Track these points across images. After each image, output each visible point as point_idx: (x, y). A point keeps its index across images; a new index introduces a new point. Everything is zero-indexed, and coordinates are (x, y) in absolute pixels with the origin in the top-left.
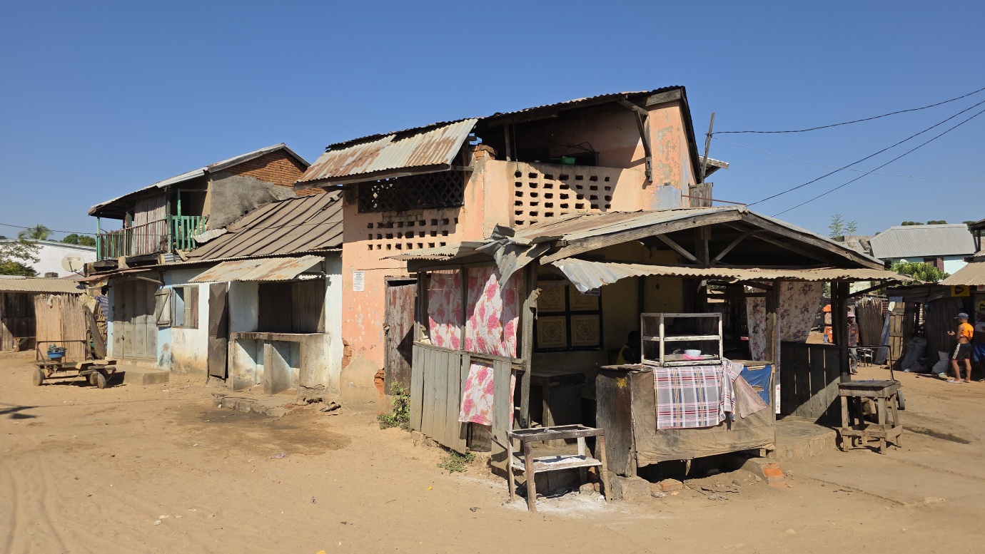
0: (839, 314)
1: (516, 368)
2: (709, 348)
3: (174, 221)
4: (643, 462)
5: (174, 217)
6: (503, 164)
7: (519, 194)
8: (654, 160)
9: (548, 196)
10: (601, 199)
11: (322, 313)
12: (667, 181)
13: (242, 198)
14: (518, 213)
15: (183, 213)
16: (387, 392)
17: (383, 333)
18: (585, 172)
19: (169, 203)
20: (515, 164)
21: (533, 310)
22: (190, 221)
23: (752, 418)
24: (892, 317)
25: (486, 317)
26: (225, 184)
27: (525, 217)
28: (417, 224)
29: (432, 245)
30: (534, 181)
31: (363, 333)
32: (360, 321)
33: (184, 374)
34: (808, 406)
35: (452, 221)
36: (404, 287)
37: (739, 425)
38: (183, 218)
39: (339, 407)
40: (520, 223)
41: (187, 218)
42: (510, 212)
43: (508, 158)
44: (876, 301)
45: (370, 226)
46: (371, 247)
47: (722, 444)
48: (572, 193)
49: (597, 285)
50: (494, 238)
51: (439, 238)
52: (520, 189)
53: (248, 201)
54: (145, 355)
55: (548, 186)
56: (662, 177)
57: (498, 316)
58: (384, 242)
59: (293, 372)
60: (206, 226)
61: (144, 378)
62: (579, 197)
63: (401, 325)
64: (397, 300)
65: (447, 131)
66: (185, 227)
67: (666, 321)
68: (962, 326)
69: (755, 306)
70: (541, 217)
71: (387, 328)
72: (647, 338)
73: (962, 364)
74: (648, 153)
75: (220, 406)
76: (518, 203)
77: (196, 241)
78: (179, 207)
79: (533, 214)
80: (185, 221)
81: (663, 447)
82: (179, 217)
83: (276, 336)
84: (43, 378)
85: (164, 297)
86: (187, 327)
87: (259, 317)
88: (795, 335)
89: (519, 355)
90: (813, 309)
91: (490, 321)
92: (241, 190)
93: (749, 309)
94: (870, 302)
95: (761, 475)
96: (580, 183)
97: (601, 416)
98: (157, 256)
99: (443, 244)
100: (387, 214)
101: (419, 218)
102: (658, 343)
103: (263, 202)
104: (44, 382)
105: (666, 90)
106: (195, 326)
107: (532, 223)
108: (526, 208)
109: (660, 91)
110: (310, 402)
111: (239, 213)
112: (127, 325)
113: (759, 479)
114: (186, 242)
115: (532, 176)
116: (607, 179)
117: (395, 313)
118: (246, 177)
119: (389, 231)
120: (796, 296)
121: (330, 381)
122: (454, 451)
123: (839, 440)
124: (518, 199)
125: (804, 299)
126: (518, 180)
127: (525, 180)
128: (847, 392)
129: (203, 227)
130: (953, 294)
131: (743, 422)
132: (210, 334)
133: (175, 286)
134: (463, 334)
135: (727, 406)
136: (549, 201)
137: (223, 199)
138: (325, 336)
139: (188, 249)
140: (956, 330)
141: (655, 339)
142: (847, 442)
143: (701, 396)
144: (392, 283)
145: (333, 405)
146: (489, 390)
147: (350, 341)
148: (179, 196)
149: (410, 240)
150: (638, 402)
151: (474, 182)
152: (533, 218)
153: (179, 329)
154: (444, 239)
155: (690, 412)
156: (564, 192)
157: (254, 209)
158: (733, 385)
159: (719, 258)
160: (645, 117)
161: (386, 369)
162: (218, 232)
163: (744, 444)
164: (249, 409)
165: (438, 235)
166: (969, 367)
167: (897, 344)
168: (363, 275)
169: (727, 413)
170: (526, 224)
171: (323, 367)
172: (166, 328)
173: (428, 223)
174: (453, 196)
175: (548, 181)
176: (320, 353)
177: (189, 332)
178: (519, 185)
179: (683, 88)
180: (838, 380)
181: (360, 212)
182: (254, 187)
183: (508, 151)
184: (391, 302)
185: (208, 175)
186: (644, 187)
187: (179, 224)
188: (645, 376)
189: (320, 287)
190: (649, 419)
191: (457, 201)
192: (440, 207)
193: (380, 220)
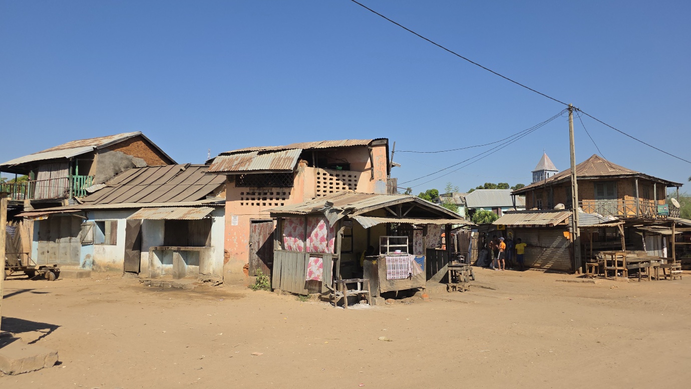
0: (448, 238)
1: (335, 257)
2: (404, 249)
3: (74, 179)
4: (382, 292)
5: (73, 176)
6: (312, 169)
7: (319, 182)
8: (375, 169)
9: (331, 183)
10: (353, 186)
11: (209, 236)
12: (380, 179)
13: (115, 165)
14: (318, 191)
15: (79, 174)
16: (250, 274)
17: (249, 246)
18: (346, 173)
19: (71, 168)
20: (317, 169)
21: (342, 235)
22: (84, 178)
23: (418, 276)
24: (473, 240)
25: (319, 238)
26: (105, 156)
27: (321, 193)
28: (268, 194)
29: (276, 204)
30: (325, 177)
31: (237, 246)
32: (235, 240)
33: (104, 272)
34: (436, 276)
35: (287, 193)
36: (261, 224)
37: (414, 278)
38: (79, 177)
39: (222, 283)
40: (319, 195)
41: (82, 177)
42: (315, 190)
43: (314, 166)
44: (466, 231)
45: (242, 194)
46: (242, 204)
47: (408, 285)
48: (341, 182)
49: (370, 226)
50: (325, 206)
51: (280, 201)
52: (319, 180)
53: (118, 167)
54: (69, 261)
55: (331, 179)
56: (378, 177)
57: (325, 237)
58: (250, 202)
59: (189, 268)
60: (93, 182)
61: (77, 274)
62: (344, 184)
63: (259, 242)
64: (257, 230)
65: (288, 153)
66: (80, 183)
67: (390, 239)
68: (501, 243)
69: (417, 234)
70: (328, 193)
71: (251, 244)
72: (382, 246)
73: (501, 262)
74: (372, 166)
75: (150, 286)
76: (318, 186)
77: (87, 191)
78: (77, 170)
79: (325, 191)
80: (80, 179)
81: (389, 286)
82: (77, 176)
83: (183, 248)
84: (6, 276)
85: (88, 227)
86: (107, 244)
87: (165, 238)
88: (432, 246)
89: (335, 252)
90: (438, 235)
91: (321, 239)
92: (114, 160)
93: (414, 235)
94: (463, 232)
95: (421, 297)
96: (344, 178)
97: (366, 276)
98: (61, 200)
99: (282, 204)
100: (253, 188)
101: (270, 191)
102: (387, 247)
103: (127, 168)
104: (8, 278)
105: (380, 139)
106: (114, 243)
107: (324, 195)
108: (322, 189)
109: (378, 139)
110: (204, 282)
111: (113, 174)
112: (51, 244)
113: (420, 299)
114: (80, 192)
115: (324, 174)
116: (355, 177)
117: (255, 236)
118: (118, 152)
119: (253, 197)
120: (432, 230)
121: (214, 272)
122: (301, 295)
123: (448, 288)
124: (319, 185)
125: (435, 231)
126: (318, 176)
127: (321, 176)
128: (451, 268)
129: (91, 183)
130: (498, 229)
131: (415, 277)
132: (127, 247)
133: (97, 220)
134: (305, 245)
135: (410, 271)
136: (331, 186)
137: (104, 166)
138: (212, 248)
139: (81, 196)
140: (499, 245)
141: (385, 246)
142: (451, 289)
143: (401, 267)
144: (253, 222)
145: (218, 283)
146: (320, 267)
147: (229, 250)
148: (77, 163)
149: (265, 202)
150: (380, 269)
151: (299, 176)
152: (324, 193)
153: (100, 246)
154: (283, 202)
155: (398, 273)
156: (338, 182)
157: (121, 172)
158: (412, 263)
159: (405, 215)
160: (371, 150)
161: (250, 264)
162: (100, 186)
163: (415, 286)
164: (170, 286)
165: (280, 200)
166: (504, 263)
167: (475, 253)
168: (237, 218)
169: (410, 274)
170: (322, 196)
171: (210, 264)
172: (89, 245)
173: (275, 194)
174: (288, 182)
175: (331, 177)
176: (209, 257)
177: (108, 248)
178: (319, 178)
179: (387, 139)
180: (448, 264)
181: (236, 186)
182: (122, 158)
183: (314, 163)
184: (253, 231)
185: (95, 151)
186: (370, 181)
187: (77, 181)
188: (383, 259)
189: (207, 223)
190: (384, 275)
191: (290, 184)
192: (281, 187)
193: (248, 191)
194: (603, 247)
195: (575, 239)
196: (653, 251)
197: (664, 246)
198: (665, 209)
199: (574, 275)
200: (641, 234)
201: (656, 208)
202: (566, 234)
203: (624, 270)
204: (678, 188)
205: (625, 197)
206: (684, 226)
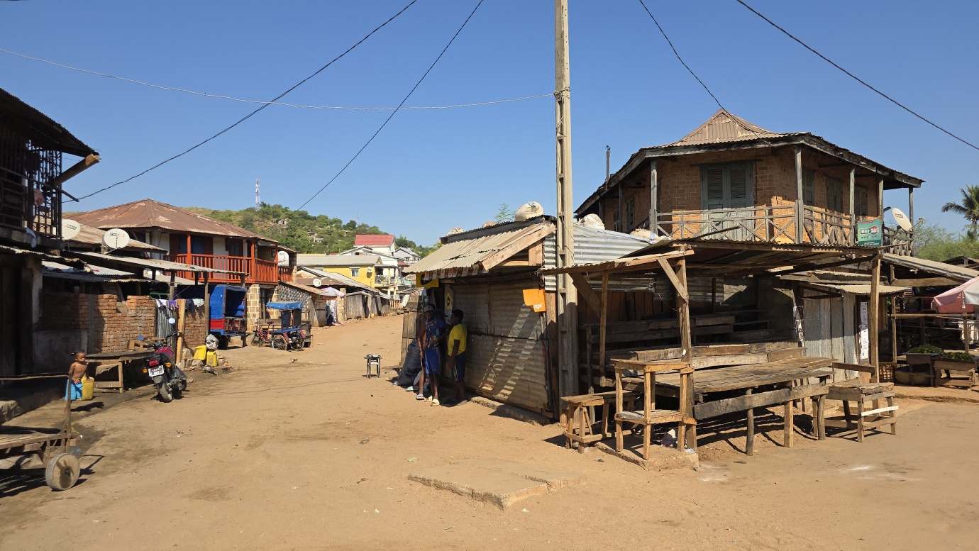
194: (658, 336)
195: (561, 311)
196: (827, 341)
197: (863, 326)
198: (873, 231)
199: (555, 425)
200: (790, 293)
201: (853, 231)
202: (533, 299)
203: (681, 423)
204: (911, 191)
205: (774, 200)
206: (922, 274)
